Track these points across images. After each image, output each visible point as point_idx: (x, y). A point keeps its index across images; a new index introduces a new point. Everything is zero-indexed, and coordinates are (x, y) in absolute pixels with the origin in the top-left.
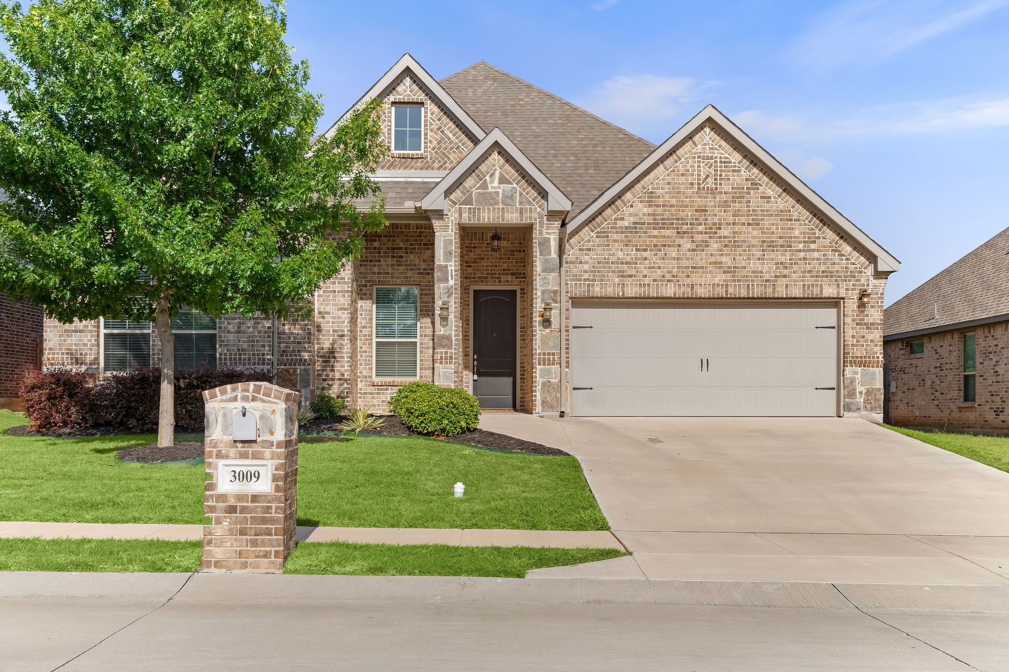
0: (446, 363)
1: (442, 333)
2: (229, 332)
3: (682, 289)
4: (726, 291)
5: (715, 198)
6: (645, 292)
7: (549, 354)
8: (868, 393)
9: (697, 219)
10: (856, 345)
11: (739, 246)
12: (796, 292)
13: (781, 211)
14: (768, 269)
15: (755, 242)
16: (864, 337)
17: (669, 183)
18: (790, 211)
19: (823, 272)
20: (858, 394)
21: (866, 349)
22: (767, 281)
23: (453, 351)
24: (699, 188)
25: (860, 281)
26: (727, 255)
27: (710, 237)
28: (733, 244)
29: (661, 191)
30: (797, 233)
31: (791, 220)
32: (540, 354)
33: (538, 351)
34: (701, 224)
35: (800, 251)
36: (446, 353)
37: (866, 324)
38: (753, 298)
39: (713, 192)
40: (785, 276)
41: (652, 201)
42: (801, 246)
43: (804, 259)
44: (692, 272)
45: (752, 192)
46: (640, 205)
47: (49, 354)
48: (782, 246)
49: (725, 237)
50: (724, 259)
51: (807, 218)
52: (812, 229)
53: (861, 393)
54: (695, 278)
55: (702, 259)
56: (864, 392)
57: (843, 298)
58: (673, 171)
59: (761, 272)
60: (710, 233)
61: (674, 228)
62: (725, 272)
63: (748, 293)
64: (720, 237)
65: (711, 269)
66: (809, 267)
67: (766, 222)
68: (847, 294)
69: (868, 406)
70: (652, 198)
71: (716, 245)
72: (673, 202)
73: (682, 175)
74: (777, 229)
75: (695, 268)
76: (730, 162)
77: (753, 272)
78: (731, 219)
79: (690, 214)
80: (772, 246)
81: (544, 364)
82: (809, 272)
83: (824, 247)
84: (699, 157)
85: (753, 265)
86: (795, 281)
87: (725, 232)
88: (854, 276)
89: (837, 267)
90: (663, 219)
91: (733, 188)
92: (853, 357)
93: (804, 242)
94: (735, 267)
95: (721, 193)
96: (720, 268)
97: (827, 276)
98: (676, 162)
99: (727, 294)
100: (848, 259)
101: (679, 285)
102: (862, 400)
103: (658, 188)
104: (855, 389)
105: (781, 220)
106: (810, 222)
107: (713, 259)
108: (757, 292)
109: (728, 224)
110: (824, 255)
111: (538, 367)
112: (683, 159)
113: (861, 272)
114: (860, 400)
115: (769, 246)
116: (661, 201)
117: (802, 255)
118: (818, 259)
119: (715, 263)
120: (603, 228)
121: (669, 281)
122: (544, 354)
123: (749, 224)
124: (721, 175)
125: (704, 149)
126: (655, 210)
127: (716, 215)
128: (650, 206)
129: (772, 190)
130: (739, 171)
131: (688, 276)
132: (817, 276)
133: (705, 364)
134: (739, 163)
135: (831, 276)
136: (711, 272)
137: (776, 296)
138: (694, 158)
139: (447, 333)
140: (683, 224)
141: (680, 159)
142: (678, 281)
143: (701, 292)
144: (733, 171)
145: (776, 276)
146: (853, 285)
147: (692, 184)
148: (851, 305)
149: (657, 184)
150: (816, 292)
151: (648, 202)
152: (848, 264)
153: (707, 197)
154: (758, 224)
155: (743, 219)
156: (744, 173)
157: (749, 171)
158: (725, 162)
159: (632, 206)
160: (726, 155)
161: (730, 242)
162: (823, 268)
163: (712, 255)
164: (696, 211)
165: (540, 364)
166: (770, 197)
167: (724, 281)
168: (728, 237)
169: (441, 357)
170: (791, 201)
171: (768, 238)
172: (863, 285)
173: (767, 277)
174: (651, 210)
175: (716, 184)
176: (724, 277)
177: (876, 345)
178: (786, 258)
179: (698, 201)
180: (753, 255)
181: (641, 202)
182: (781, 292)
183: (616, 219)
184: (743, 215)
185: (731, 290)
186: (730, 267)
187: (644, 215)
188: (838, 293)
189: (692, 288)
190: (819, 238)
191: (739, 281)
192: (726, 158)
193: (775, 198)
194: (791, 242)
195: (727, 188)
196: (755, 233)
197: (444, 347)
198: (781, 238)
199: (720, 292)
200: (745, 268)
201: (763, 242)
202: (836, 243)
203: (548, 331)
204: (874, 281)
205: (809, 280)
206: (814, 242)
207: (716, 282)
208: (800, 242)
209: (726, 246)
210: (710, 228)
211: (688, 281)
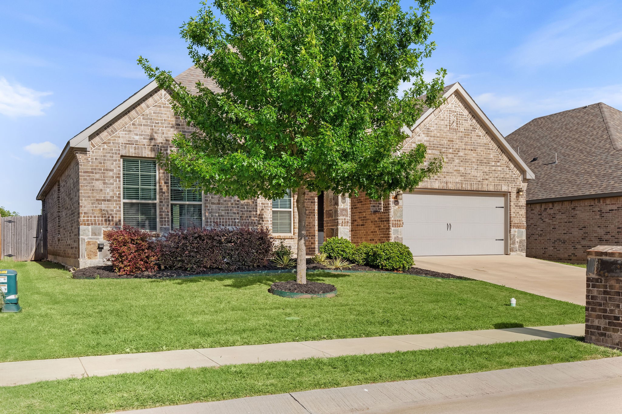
0: (345, 226)
1: (342, 207)
2: (213, 203)
3: (442, 184)
4: (462, 186)
5: (457, 134)
6: (425, 185)
7: (397, 221)
8: (521, 242)
9: (449, 145)
10: (515, 217)
11: (467, 162)
12: (491, 188)
13: (485, 144)
14: (479, 175)
15: (474, 160)
16: (518, 213)
17: (436, 124)
18: (489, 144)
19: (502, 178)
20: (516, 243)
21: (519, 219)
22: (479, 181)
23: (348, 218)
24: (450, 128)
25: (517, 183)
26: (462, 166)
27: (455, 156)
28: (464, 160)
29: (433, 128)
30: (492, 156)
31: (489, 149)
32: (393, 221)
33: (392, 219)
34: (450, 148)
35: (493, 166)
36: (345, 219)
37: (519, 206)
38: (473, 191)
39: (456, 131)
40: (487, 179)
41: (428, 134)
42: (493, 163)
43: (495, 170)
44: (447, 175)
45: (473, 132)
46: (423, 135)
47: (84, 217)
48: (486, 163)
49: (461, 156)
50: (461, 169)
51: (496, 149)
52: (498, 155)
53: (517, 242)
54: (448, 179)
55: (451, 168)
56: (519, 241)
57: (510, 192)
58: (438, 117)
59: (477, 177)
60: (455, 154)
61: (438, 150)
62: (461, 176)
63: (471, 188)
64: (459, 156)
65: (455, 174)
66: (496, 175)
67: (479, 150)
68: (512, 190)
69: (520, 249)
70: (429, 131)
71: (457, 161)
72: (438, 135)
73: (442, 120)
74: (483, 153)
75: (448, 173)
76: (463, 115)
77: (473, 176)
78: (464, 147)
79: (446, 142)
80: (481, 163)
81: (395, 227)
82: (497, 177)
83: (503, 164)
84: (450, 111)
85: (474, 173)
86: (491, 182)
87: (461, 154)
88: (514, 181)
89: (508, 176)
90: (433, 144)
91: (465, 130)
92: (514, 223)
93: (495, 161)
94: (466, 173)
95: (459, 132)
96: (459, 173)
97: (504, 180)
98: (439, 112)
99: (462, 188)
100: (512, 172)
101: (441, 182)
102: (518, 246)
103: (431, 127)
104: (515, 240)
105: (485, 149)
106: (497, 151)
107: (456, 168)
108: (475, 188)
109: (462, 149)
110: (503, 169)
111: (392, 228)
112: (442, 111)
113: (517, 179)
114: (517, 245)
115: (480, 163)
116: (432, 134)
117: (494, 168)
118: (500, 171)
119: (457, 170)
120: (406, 147)
121: (436, 179)
122: (395, 221)
123: (472, 150)
124: (459, 122)
125: (452, 106)
126: (430, 139)
127: (457, 144)
128: (428, 136)
129: (481, 132)
130: (467, 120)
131: (445, 177)
132: (500, 180)
133: (449, 226)
134: (467, 116)
135: (506, 180)
136: (455, 175)
137: (483, 190)
138: (448, 111)
139: (345, 207)
140: (442, 148)
141: (441, 111)
142: (440, 180)
143: (451, 186)
144: (465, 120)
145: (483, 179)
146: (514, 185)
147: (447, 125)
148: (514, 195)
149: (431, 124)
150: (499, 188)
151: (427, 134)
152: (512, 174)
153: (453, 134)
154: (475, 150)
155: (469, 147)
156: (470, 122)
157: (472, 121)
158: (461, 115)
159: (419, 136)
160: (462, 111)
161: (463, 159)
162: (502, 176)
163: (455, 166)
164: (449, 141)
165: (393, 227)
166: (480, 136)
167: (461, 181)
168: (463, 157)
169: (342, 222)
170: (489, 139)
171: (479, 158)
172: (518, 185)
173: (479, 179)
174: (428, 139)
175: (457, 126)
176: (460, 178)
177: (523, 217)
178: (487, 170)
179: (450, 136)
180: (473, 167)
181: (424, 133)
182: (485, 188)
183: (412, 142)
184: (469, 145)
185: (464, 186)
186: (463, 173)
187: (425, 141)
188: (508, 190)
189: (447, 184)
190: (500, 160)
191: (467, 181)
192: (462, 112)
193: (482, 136)
194: (489, 161)
195: (462, 129)
196: (474, 155)
197: (343, 216)
198: (485, 158)
199: (459, 187)
200: (470, 174)
201: (478, 160)
202: (508, 163)
203: (397, 207)
204: (522, 184)
205: (497, 182)
206: (499, 162)
207: (457, 181)
208: (493, 161)
209: (462, 161)
210: (455, 151)
211: (445, 180)
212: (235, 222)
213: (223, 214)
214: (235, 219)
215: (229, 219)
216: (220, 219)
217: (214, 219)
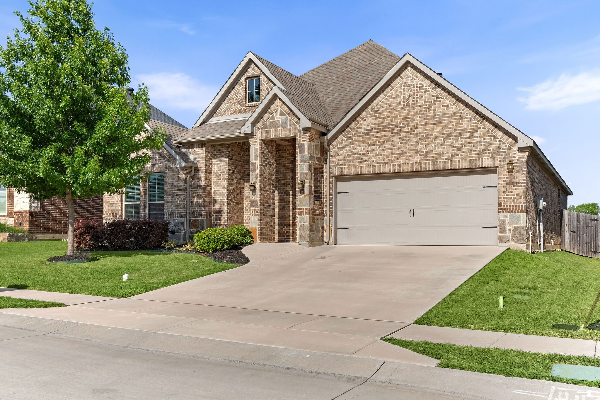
0: (255, 215)
1: (253, 199)
2: (168, 202)
3: (395, 167)
4: (421, 167)
5: (414, 109)
6: (373, 170)
7: (303, 209)
8: (515, 230)
9: (403, 124)
10: (506, 198)
11: (428, 138)
12: (465, 165)
13: (455, 113)
14: (447, 151)
15: (438, 135)
16: (512, 192)
17: (386, 104)
18: (461, 113)
19: (483, 150)
20: (507, 231)
21: (514, 201)
22: (446, 159)
23: (258, 208)
24: (404, 105)
25: (509, 154)
26: (421, 144)
27: (411, 134)
28: (425, 137)
29: (382, 109)
30: (465, 126)
31: (462, 118)
32: (299, 209)
33: (298, 207)
34: (405, 127)
35: (468, 138)
36: (255, 209)
37: (513, 183)
38: (438, 170)
39: (413, 106)
40: (458, 155)
41: (377, 116)
42: (468, 135)
43: (470, 143)
44: (400, 157)
45: (437, 103)
46: (370, 119)
48: (455, 136)
49: (420, 133)
50: (419, 147)
51: (472, 116)
52: (476, 123)
53: (510, 230)
54: (402, 160)
55: (406, 148)
56: (512, 229)
57: (498, 167)
58: (389, 96)
59: (443, 153)
60: (411, 131)
61: (389, 131)
62: (420, 155)
63: (435, 167)
64: (417, 134)
65: (411, 154)
66: (473, 148)
67: (446, 122)
68: (500, 164)
69: (515, 239)
70: (377, 113)
71: (414, 139)
72: (389, 114)
73: (394, 98)
74: (453, 125)
75: (402, 154)
76: (423, 86)
77: (438, 154)
78: (423, 122)
79: (399, 121)
80: (449, 136)
81: (301, 215)
82: (474, 151)
83: (484, 134)
84: (404, 86)
85: (438, 149)
86: (465, 157)
87: (419, 130)
88: (505, 152)
89: (493, 147)
90: (383, 126)
91: (425, 102)
92: (504, 206)
93: (471, 132)
94: (426, 152)
95: (417, 106)
96: (417, 152)
97: (486, 153)
98: (391, 90)
99: (421, 169)
100: (500, 141)
101: (393, 165)
102: (510, 235)
103: (380, 107)
104: (505, 228)
105: (455, 119)
106: (474, 118)
107: (412, 148)
108: (440, 166)
109: (422, 125)
110: (484, 139)
112: (395, 88)
113: (509, 149)
114: (509, 235)
115: (448, 137)
116: (382, 115)
117: (469, 140)
118: (479, 142)
119: (414, 150)
120: (350, 134)
121: (387, 163)
122: (301, 209)
123: (435, 124)
124: (417, 95)
125: (407, 80)
126: (378, 121)
127: (414, 120)
128: (376, 119)
129: (449, 101)
130: (429, 91)
131: (398, 159)
132: (479, 154)
133: (412, 212)
134: (429, 86)
135: (489, 153)
136: (411, 156)
137: (452, 168)
138: (402, 86)
139: (255, 199)
140: (395, 128)
141: (393, 88)
142: (392, 162)
143: (406, 168)
144: (425, 92)
145: (452, 156)
146: (504, 158)
147: (400, 103)
148: (503, 171)
149: (380, 105)
150: (479, 164)
151: (374, 116)
152: (500, 144)
153: (409, 110)
154: (441, 123)
155: (431, 121)
156: (432, 92)
157: (435, 90)
158: (420, 87)
159: (365, 120)
160: (421, 82)
161: (423, 136)
162: (483, 148)
163: (412, 145)
164: (403, 119)
165: (299, 215)
166: (448, 105)
167: (420, 160)
168: (422, 133)
169: (253, 212)
170: (462, 106)
171: (447, 131)
172: (511, 157)
173: (446, 156)
174: (376, 121)
175: (414, 101)
176: (419, 158)
177: (521, 198)
178: (458, 143)
179: (404, 113)
180: (438, 143)
181: (371, 117)
182: (456, 165)
183: (357, 128)
184: (431, 119)
185: (423, 166)
186: (423, 152)
187: (373, 124)
188: (494, 164)
189: (401, 166)
190: (480, 128)
191: (429, 160)
192: (420, 84)
193: (451, 105)
194: (461, 133)
195: (421, 103)
196: (438, 129)
197: (254, 206)
198: (455, 130)
199: (417, 168)
200: (432, 151)
201: (444, 134)
202: (492, 131)
203: (303, 196)
204: (519, 154)
205: (474, 156)
206: (477, 131)
207: (415, 161)
208: (468, 132)
209: (420, 139)
210: (411, 129)
211: (398, 162)
212: (181, 215)
213: (174, 209)
214: (181, 213)
215: (177, 213)
216: (172, 213)
217: (168, 213)
